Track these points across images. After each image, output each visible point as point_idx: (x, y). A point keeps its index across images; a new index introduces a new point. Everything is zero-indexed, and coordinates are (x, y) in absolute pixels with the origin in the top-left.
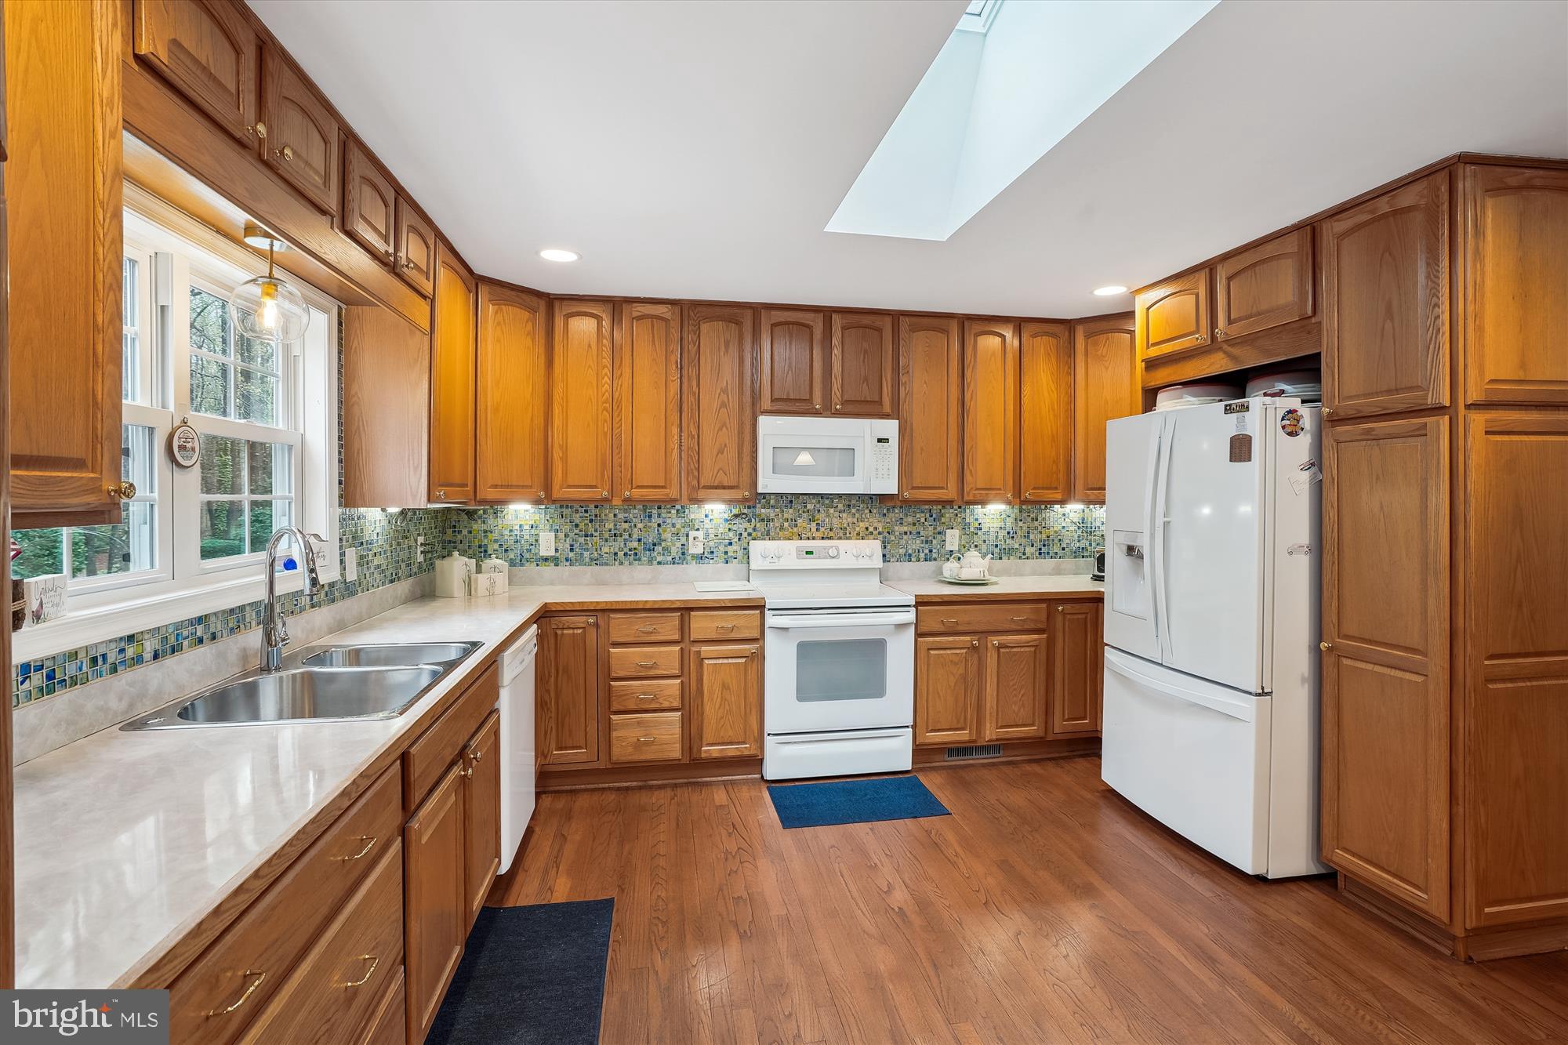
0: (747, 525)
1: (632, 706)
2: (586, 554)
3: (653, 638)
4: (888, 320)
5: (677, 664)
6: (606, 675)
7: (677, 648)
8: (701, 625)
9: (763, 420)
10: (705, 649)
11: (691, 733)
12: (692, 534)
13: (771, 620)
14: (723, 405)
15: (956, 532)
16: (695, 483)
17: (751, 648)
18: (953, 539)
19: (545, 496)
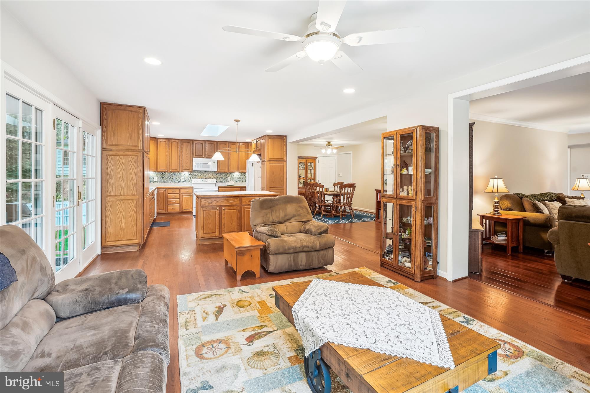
0: (192, 176)
1: (171, 203)
2: (163, 181)
3: (175, 193)
4: (216, 142)
5: (179, 196)
6: (167, 198)
7: (179, 194)
8: (183, 191)
9: (194, 158)
10: (183, 194)
11: (181, 207)
12: (182, 177)
13: (194, 190)
14: (187, 156)
15: (230, 178)
16: (182, 169)
17: (191, 194)
18: (229, 179)
19: (156, 171)
